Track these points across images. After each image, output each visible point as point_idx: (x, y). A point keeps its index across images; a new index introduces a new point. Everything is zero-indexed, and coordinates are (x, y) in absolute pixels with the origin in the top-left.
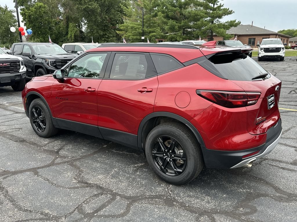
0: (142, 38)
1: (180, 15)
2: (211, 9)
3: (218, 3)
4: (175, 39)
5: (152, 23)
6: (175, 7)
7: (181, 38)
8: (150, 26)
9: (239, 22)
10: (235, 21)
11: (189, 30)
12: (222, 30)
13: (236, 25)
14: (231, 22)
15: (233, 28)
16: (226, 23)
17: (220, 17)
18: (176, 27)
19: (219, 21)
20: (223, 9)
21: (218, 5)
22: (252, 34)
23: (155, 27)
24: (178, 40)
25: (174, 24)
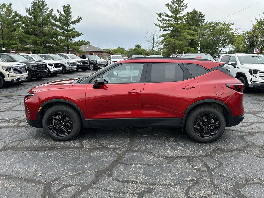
0: (3, 49)
1: (40, 32)
2: (66, 30)
3: (70, 27)
4: (38, 51)
5: (12, 36)
6: (35, 25)
7: (43, 50)
8: (9, 39)
9: (88, 42)
10: (85, 41)
11: (48, 45)
12: (77, 47)
13: (86, 44)
14: (82, 41)
15: (84, 45)
16: (78, 42)
17: (74, 37)
18: (38, 42)
19: (73, 40)
20: (74, 31)
21: (70, 28)
22: (92, 51)
23: (14, 40)
24: (41, 52)
25: (36, 39)
